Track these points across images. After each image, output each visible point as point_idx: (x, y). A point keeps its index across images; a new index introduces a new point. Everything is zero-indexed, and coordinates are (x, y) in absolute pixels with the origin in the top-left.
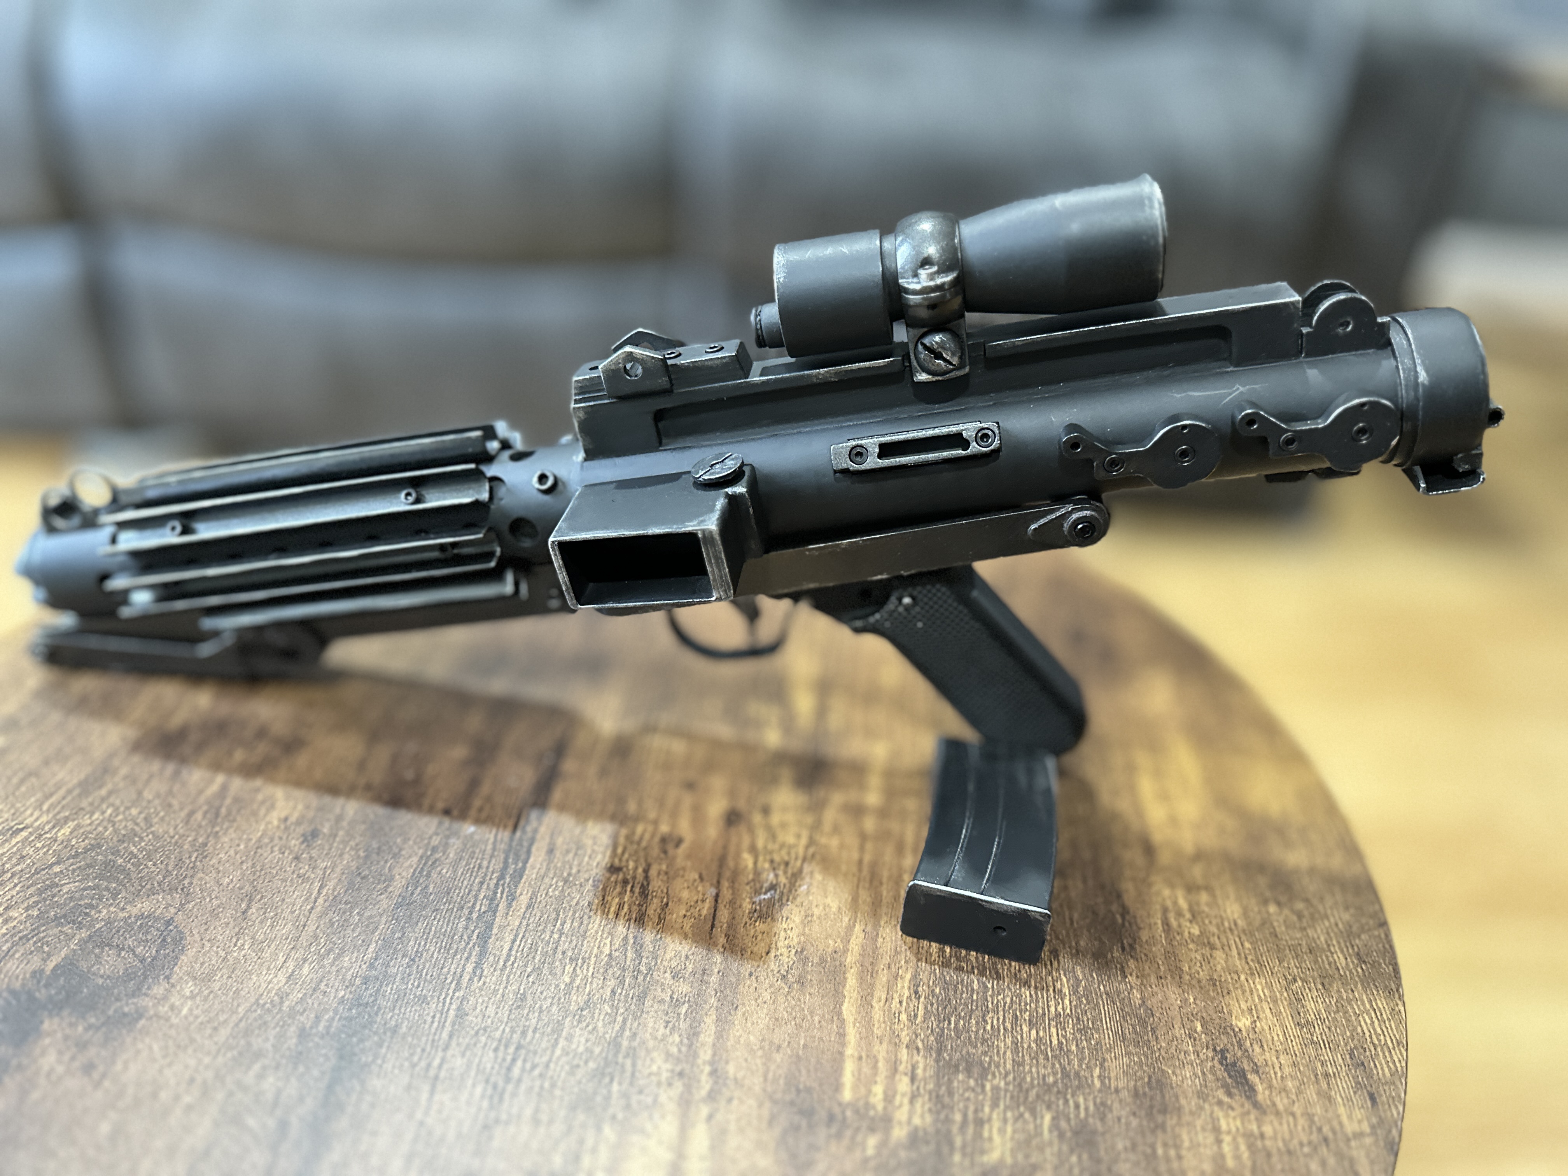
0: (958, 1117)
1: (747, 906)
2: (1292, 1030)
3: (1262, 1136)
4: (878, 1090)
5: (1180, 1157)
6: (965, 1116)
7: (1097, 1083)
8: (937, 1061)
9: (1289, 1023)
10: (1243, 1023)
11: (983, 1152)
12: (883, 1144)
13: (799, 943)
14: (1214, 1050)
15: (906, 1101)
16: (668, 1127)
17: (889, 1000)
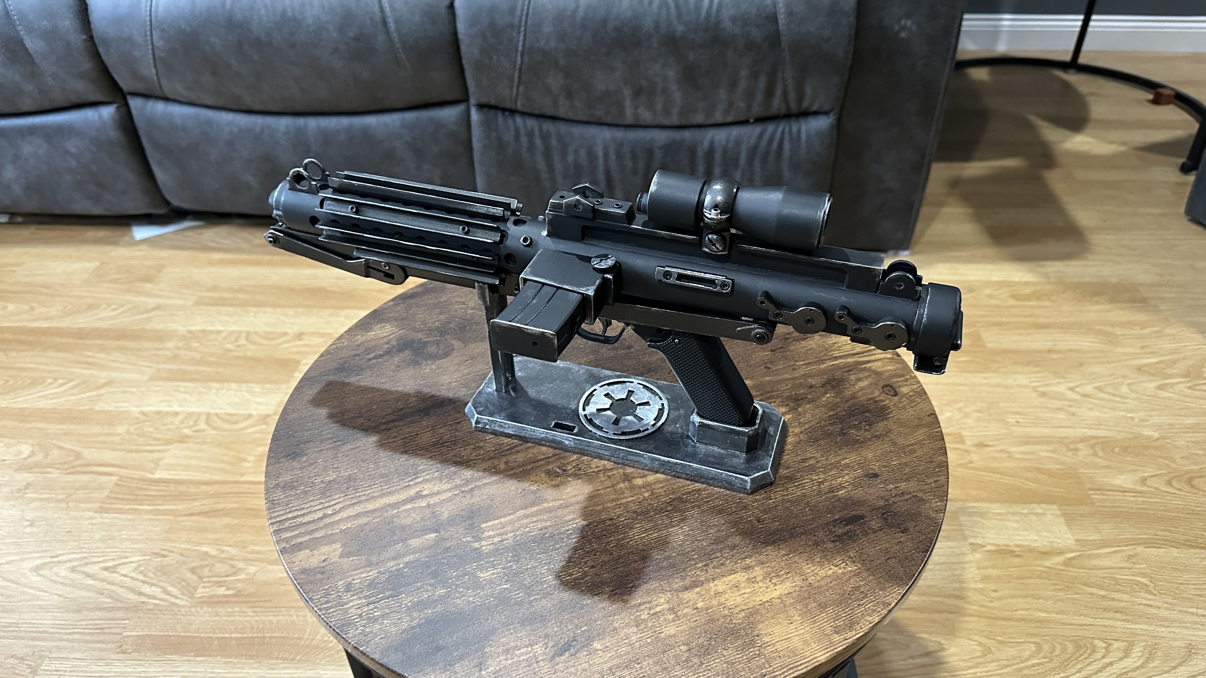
0: (492, 559)
1: (550, 467)
2: (606, 666)
3: (538, 662)
4: (491, 533)
5: (511, 634)
6: (494, 561)
7: (533, 598)
8: (514, 545)
9: (609, 665)
10: (597, 645)
11: (481, 571)
12: (471, 542)
14: (574, 637)
15: (491, 542)
16: (445, 487)
17: (533, 522)
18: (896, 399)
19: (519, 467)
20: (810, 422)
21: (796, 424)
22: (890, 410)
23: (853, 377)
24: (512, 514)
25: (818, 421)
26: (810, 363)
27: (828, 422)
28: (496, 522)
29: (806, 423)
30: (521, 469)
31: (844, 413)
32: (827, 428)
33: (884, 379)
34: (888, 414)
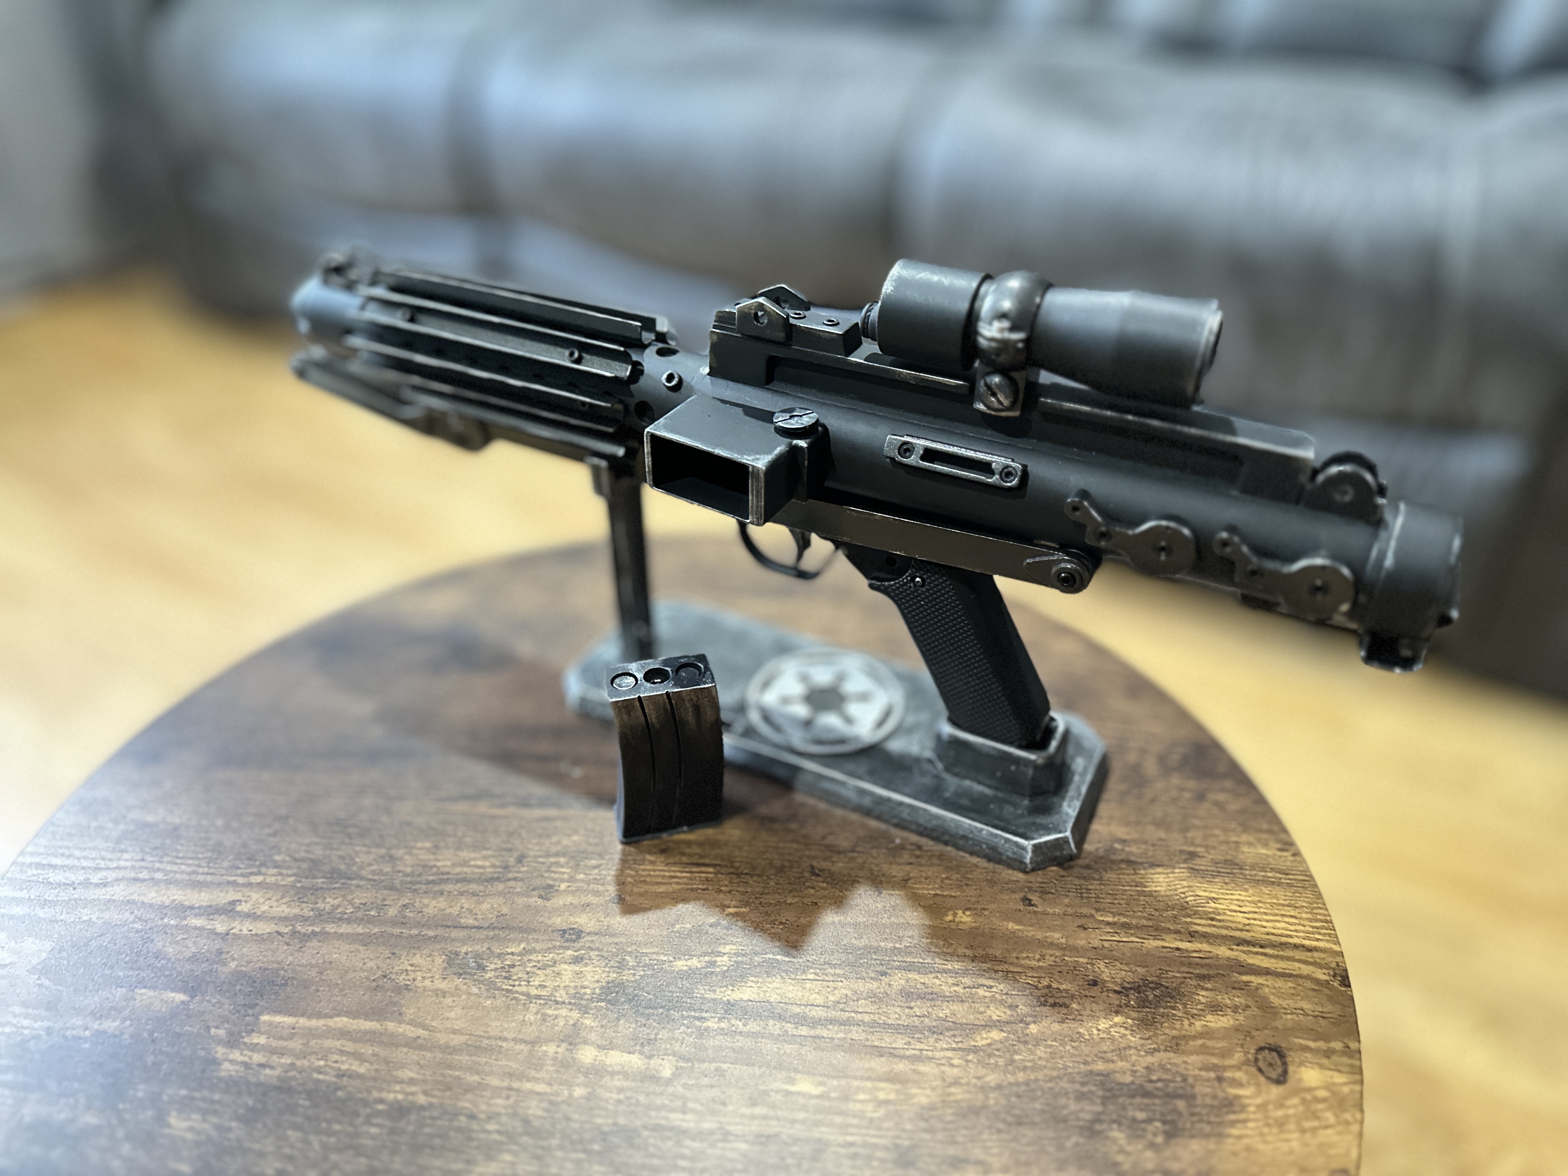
4: (263, 1040)
8: (273, 1086)
12: (218, 1042)
13: (416, 987)
15: (246, 1059)
16: (279, 911)
17: (342, 1052)
18: (1276, 1091)
19: (418, 924)
20: (1035, 1068)
21: (1001, 1062)
22: (1242, 1116)
23: (1203, 996)
24: (327, 1016)
25: (1055, 1073)
26: (1125, 926)
27: (1077, 1086)
28: (289, 1020)
29: (1025, 1068)
30: (415, 932)
31: (1128, 1079)
32: (1062, 1101)
33: (1276, 1029)
34: (1233, 1123)
